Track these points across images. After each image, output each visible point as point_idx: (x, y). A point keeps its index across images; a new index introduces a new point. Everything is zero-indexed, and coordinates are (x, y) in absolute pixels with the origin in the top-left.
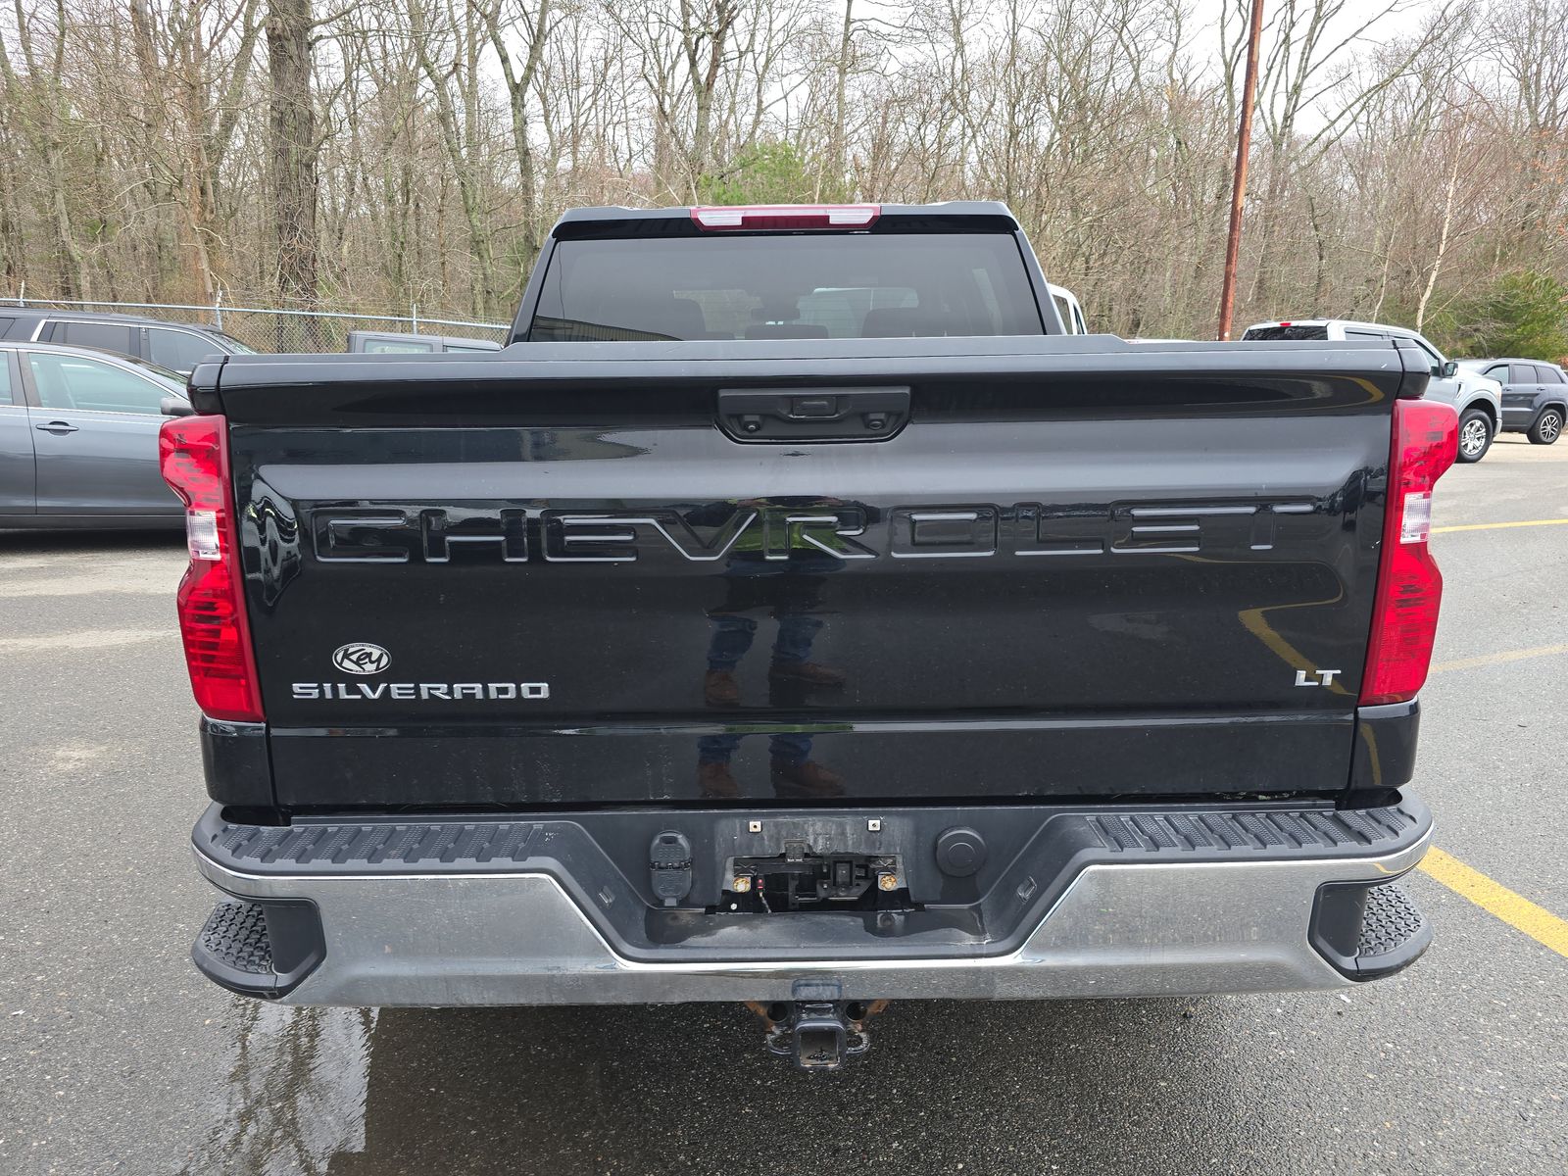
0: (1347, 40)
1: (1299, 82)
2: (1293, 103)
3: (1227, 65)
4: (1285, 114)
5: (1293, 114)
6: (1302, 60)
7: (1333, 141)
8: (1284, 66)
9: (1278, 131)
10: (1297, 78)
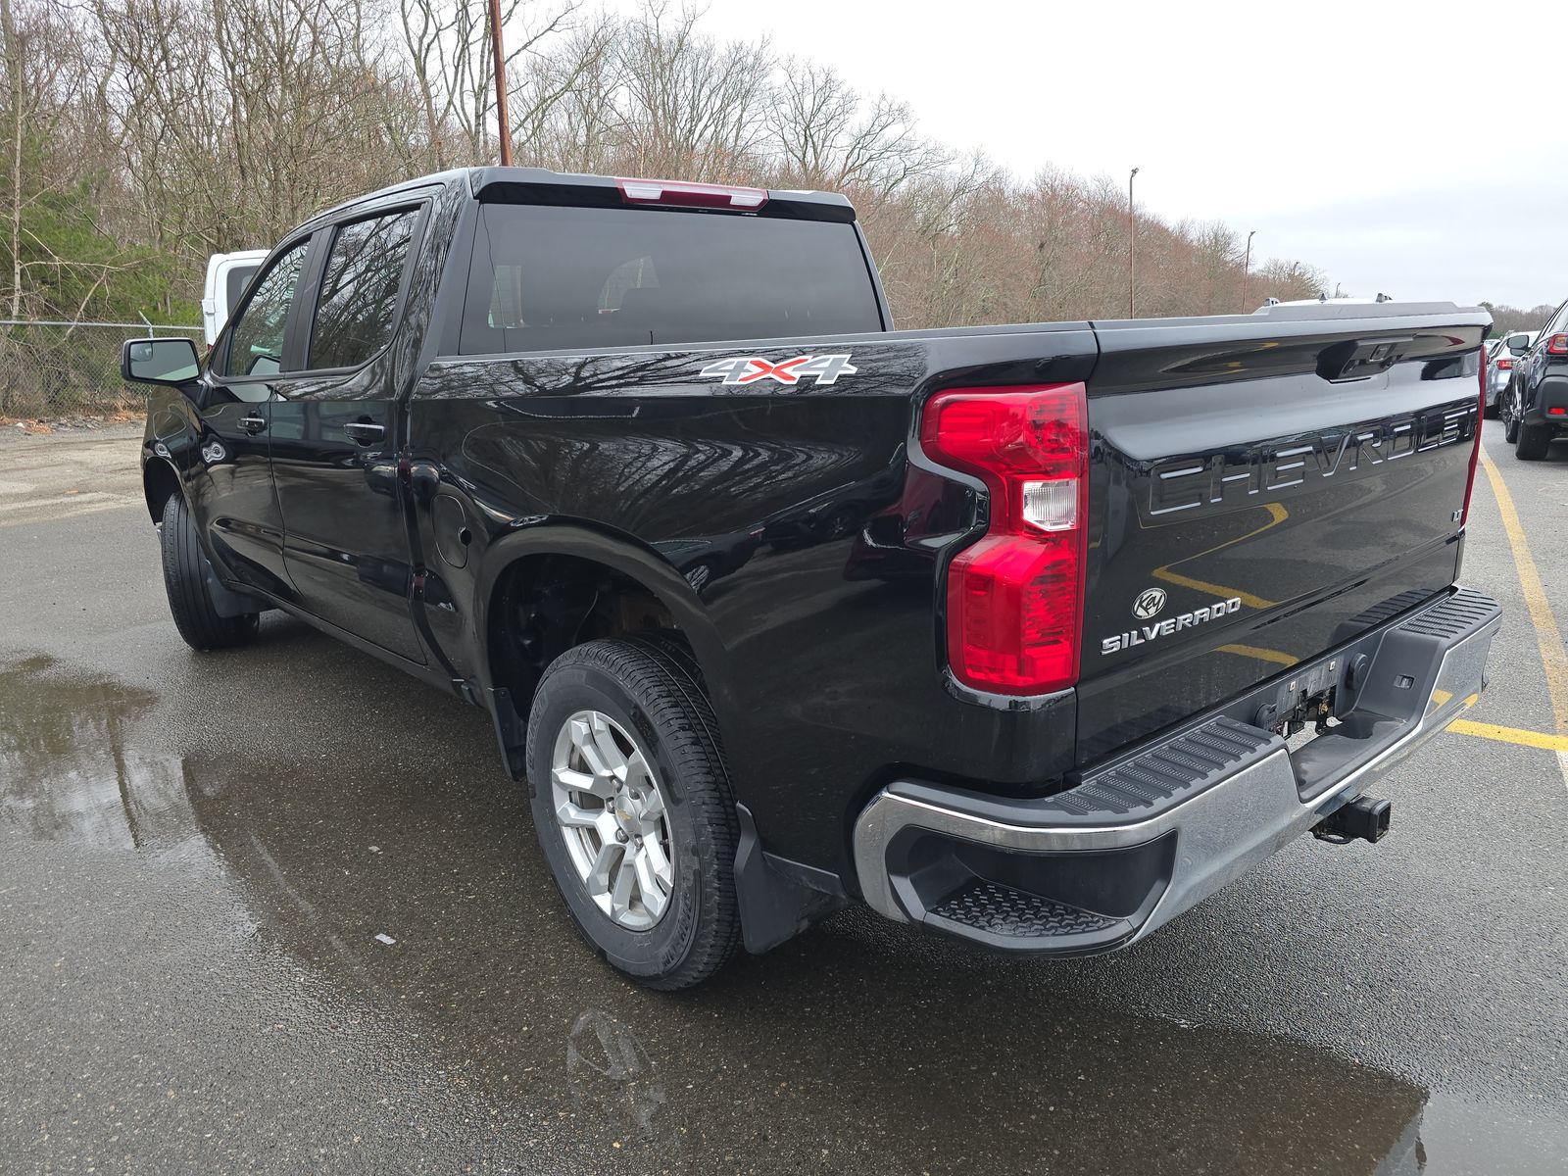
0: (517, 53)
1: (484, 82)
2: (482, 99)
3: (417, 58)
4: (476, 113)
5: (484, 113)
6: (482, 62)
7: (524, 144)
8: (467, 66)
9: (473, 129)
10: (481, 79)
